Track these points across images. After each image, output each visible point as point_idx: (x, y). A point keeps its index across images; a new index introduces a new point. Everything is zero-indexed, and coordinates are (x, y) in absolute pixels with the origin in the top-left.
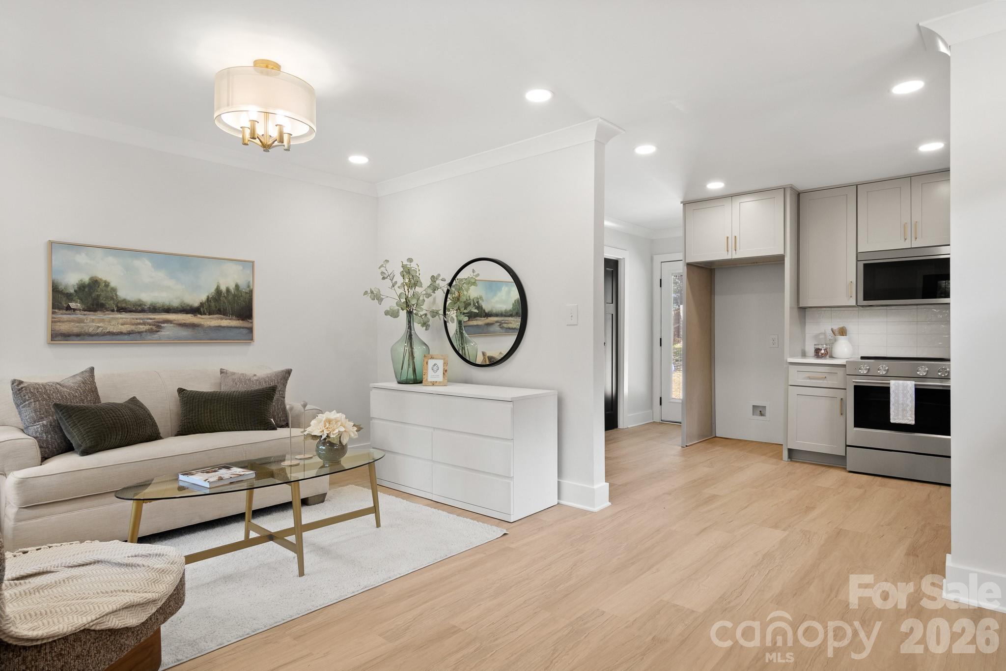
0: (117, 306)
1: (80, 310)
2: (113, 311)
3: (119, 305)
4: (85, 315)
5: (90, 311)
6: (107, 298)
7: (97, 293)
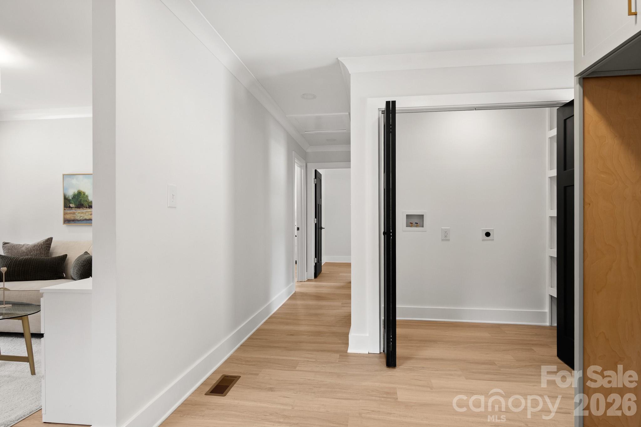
0: (88, 205)
1: (74, 208)
2: (87, 208)
3: (89, 204)
4: (76, 210)
5: (78, 208)
6: (84, 201)
7: (81, 199)
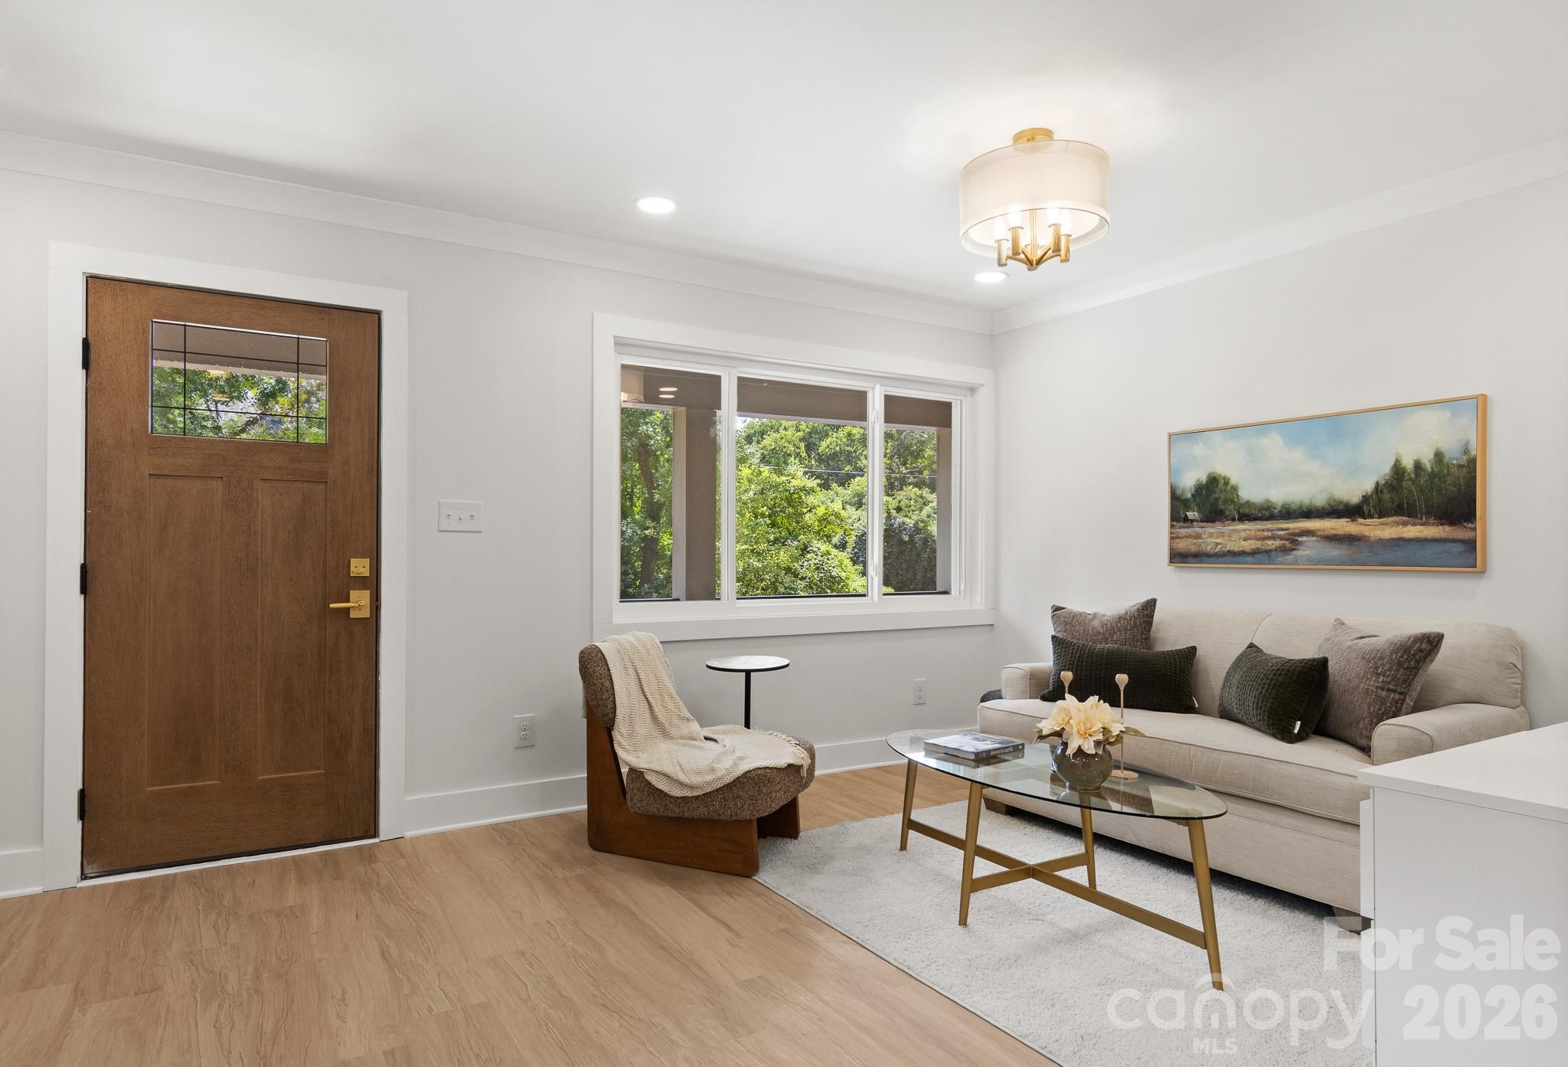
0: (1239, 512)
1: (1197, 521)
2: (1233, 520)
3: (1241, 511)
4: (1202, 527)
5: (1207, 522)
6: (1225, 502)
7: (1217, 496)
